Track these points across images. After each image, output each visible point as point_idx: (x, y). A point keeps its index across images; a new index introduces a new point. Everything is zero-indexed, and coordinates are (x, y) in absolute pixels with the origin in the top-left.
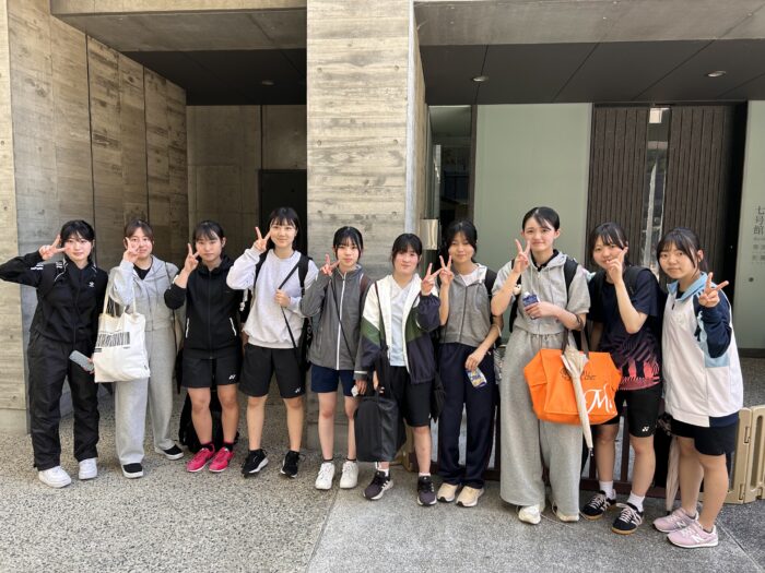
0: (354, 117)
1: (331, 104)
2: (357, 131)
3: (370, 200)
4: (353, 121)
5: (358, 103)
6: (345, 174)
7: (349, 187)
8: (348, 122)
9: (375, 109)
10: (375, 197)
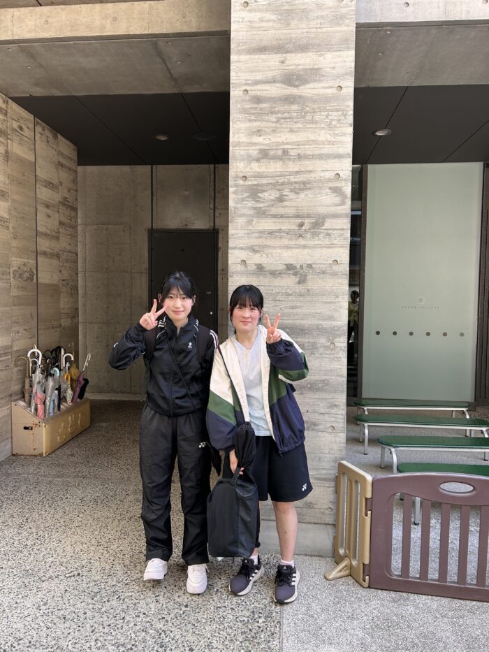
0: (286, 147)
1: (259, 132)
2: (291, 164)
3: (305, 247)
4: (285, 152)
5: (291, 131)
6: (275, 216)
7: (280, 231)
8: (280, 152)
9: (312, 137)
10: (311, 243)
